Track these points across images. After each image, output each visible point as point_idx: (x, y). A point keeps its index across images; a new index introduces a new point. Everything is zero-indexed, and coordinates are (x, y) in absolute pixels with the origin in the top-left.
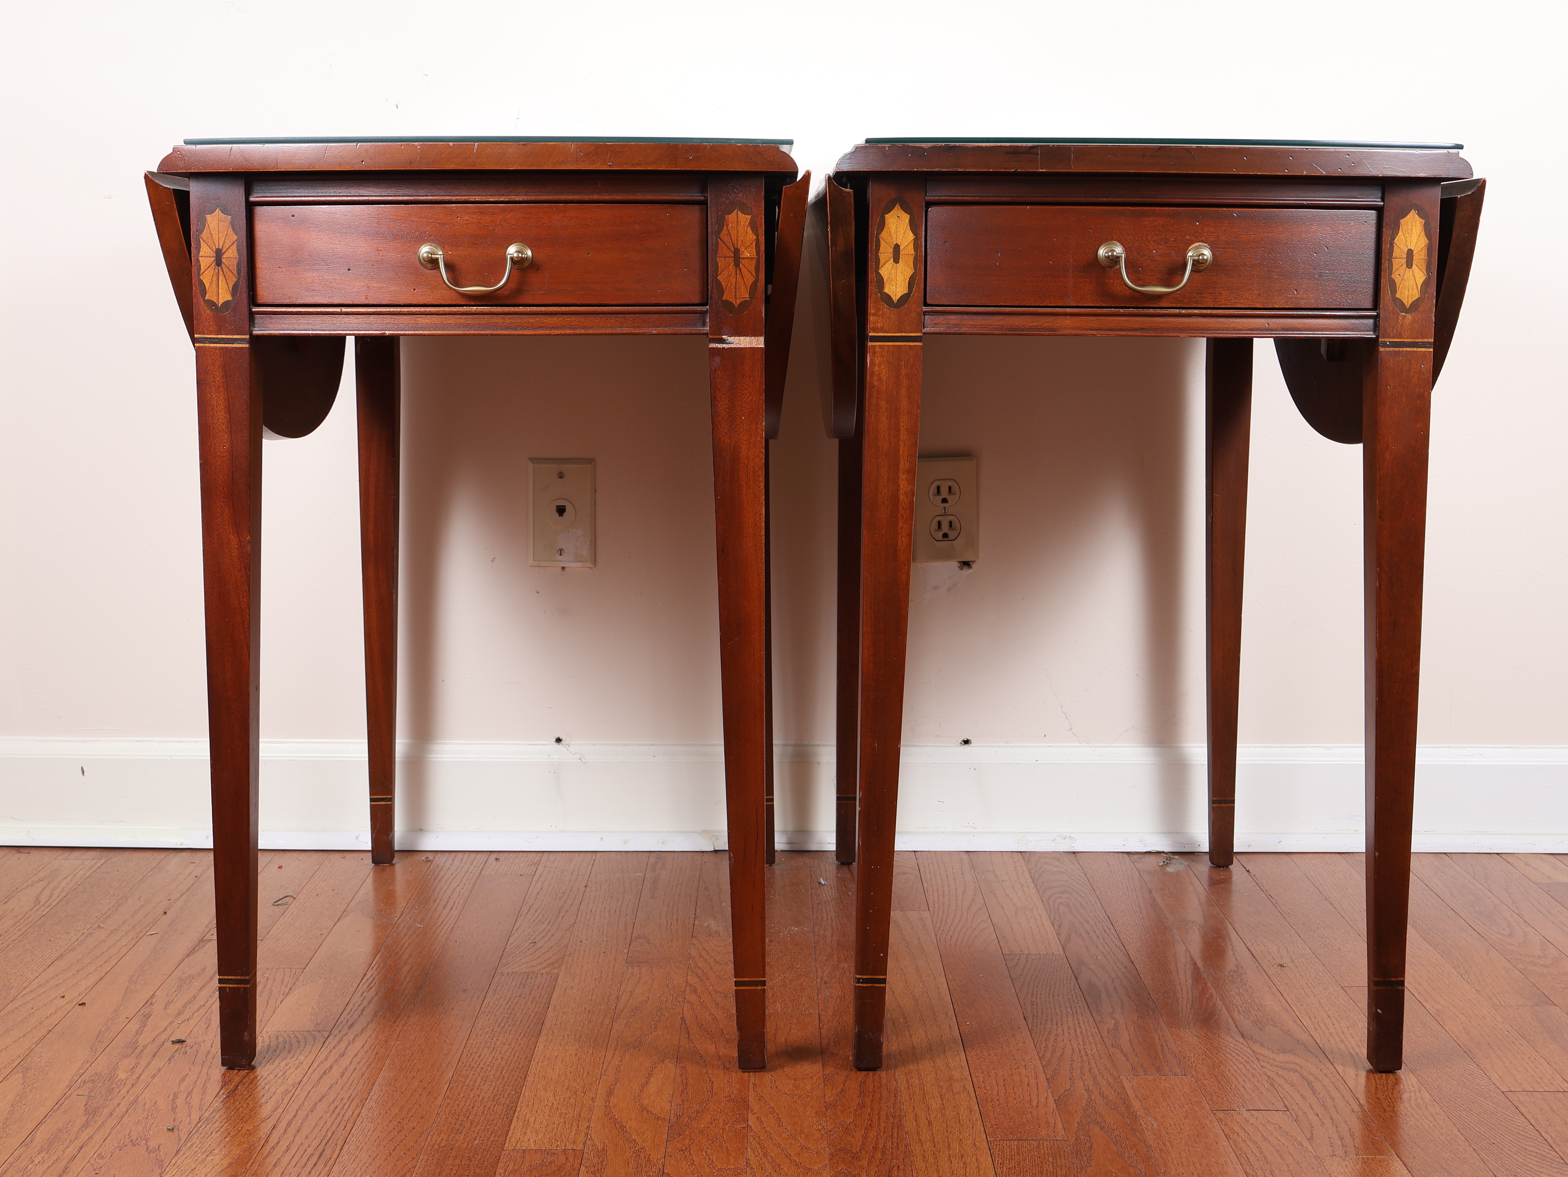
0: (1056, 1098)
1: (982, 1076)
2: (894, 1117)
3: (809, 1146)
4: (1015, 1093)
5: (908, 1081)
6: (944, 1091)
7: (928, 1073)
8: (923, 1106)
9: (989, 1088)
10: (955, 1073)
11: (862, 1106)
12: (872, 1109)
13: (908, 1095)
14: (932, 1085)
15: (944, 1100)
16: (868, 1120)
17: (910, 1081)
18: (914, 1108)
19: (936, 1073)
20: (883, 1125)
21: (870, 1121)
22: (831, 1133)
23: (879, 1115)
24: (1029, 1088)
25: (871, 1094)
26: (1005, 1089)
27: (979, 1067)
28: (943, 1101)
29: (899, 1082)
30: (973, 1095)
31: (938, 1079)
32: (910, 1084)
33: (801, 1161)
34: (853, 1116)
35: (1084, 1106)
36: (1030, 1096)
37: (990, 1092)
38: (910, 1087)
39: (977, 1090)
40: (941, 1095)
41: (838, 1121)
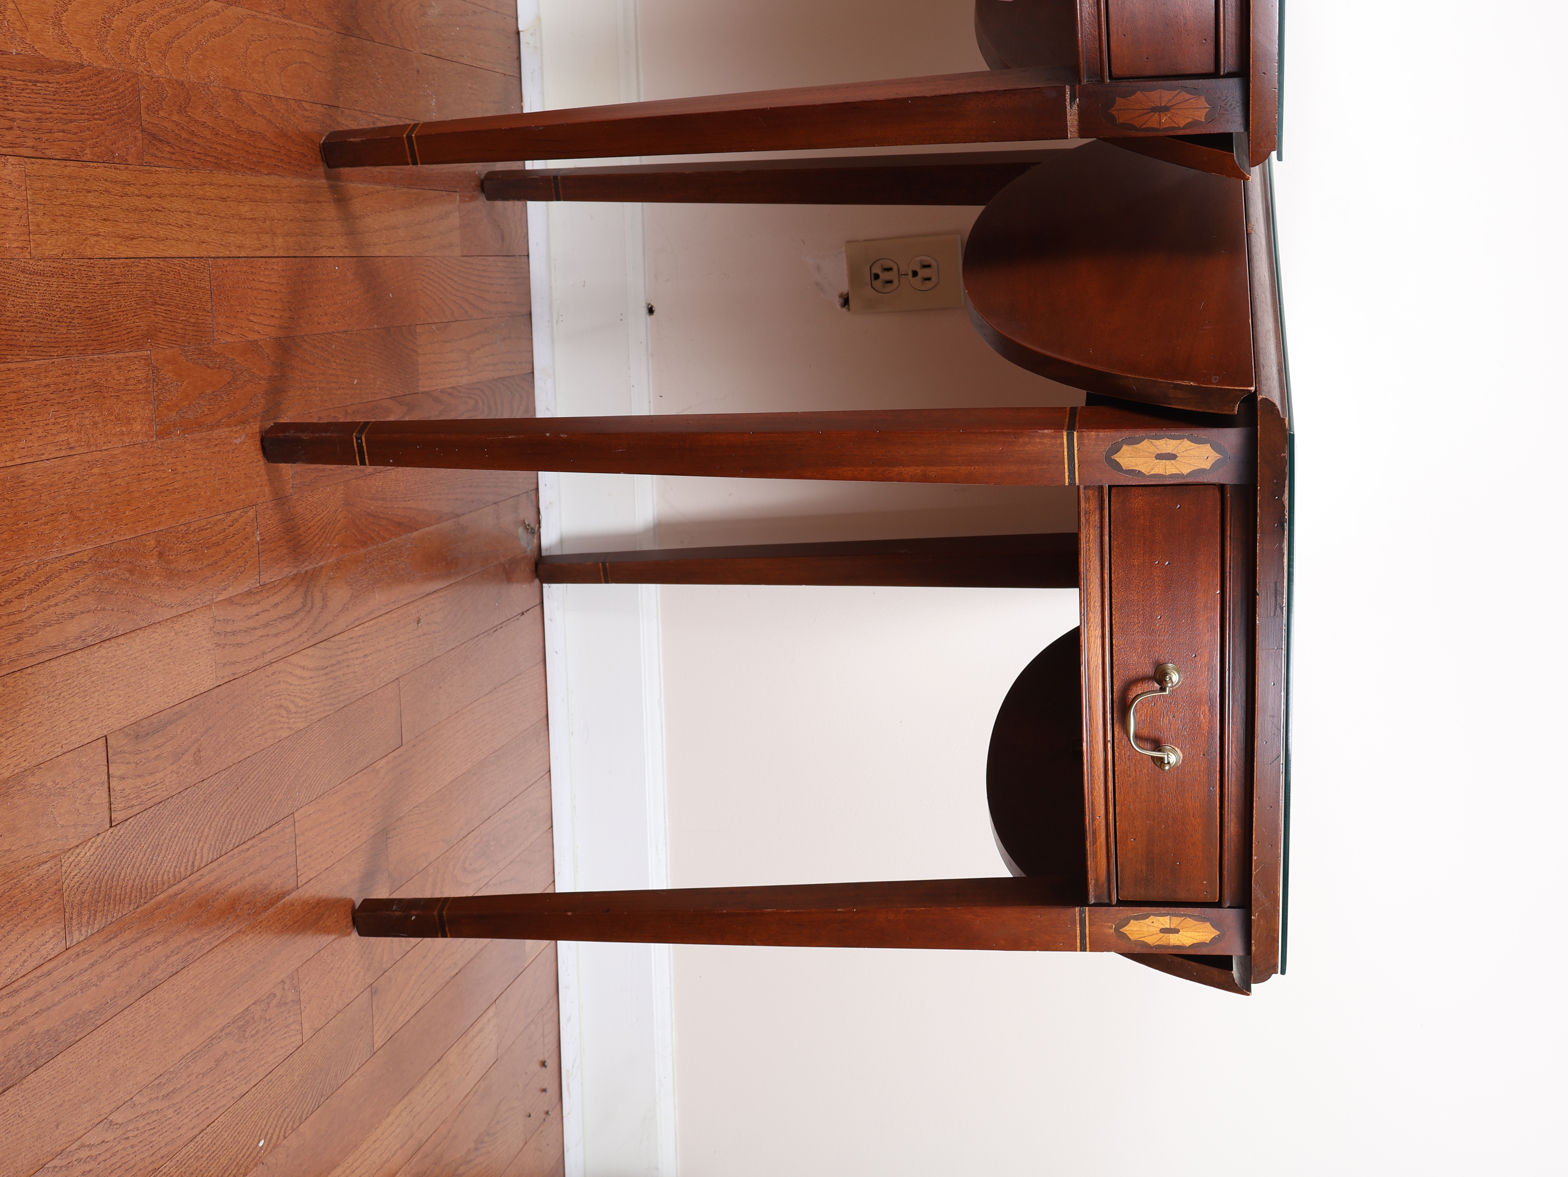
0: (259, 343)
1: (279, 269)
2: (228, 161)
3: (190, 61)
4: (262, 299)
5: (268, 186)
6: (260, 223)
7: (280, 211)
8: (242, 197)
9: (266, 273)
10: (281, 240)
11: (238, 130)
12: (236, 140)
13: (253, 183)
14: (266, 213)
15: (250, 221)
16: (222, 132)
17: (269, 189)
18: (240, 186)
19: (279, 220)
20: (219, 148)
21: (222, 134)
22: (205, 88)
23: (230, 146)
24: (268, 316)
25: (252, 143)
26: (267, 291)
27: (288, 268)
28: (249, 219)
29: (267, 177)
30: (258, 254)
31: (273, 220)
32: (266, 188)
33: (173, 48)
34: (226, 117)
35: (253, 371)
36: (260, 315)
37: (261, 273)
38: (262, 188)
39: (264, 260)
40: (255, 219)
41: (220, 99)
